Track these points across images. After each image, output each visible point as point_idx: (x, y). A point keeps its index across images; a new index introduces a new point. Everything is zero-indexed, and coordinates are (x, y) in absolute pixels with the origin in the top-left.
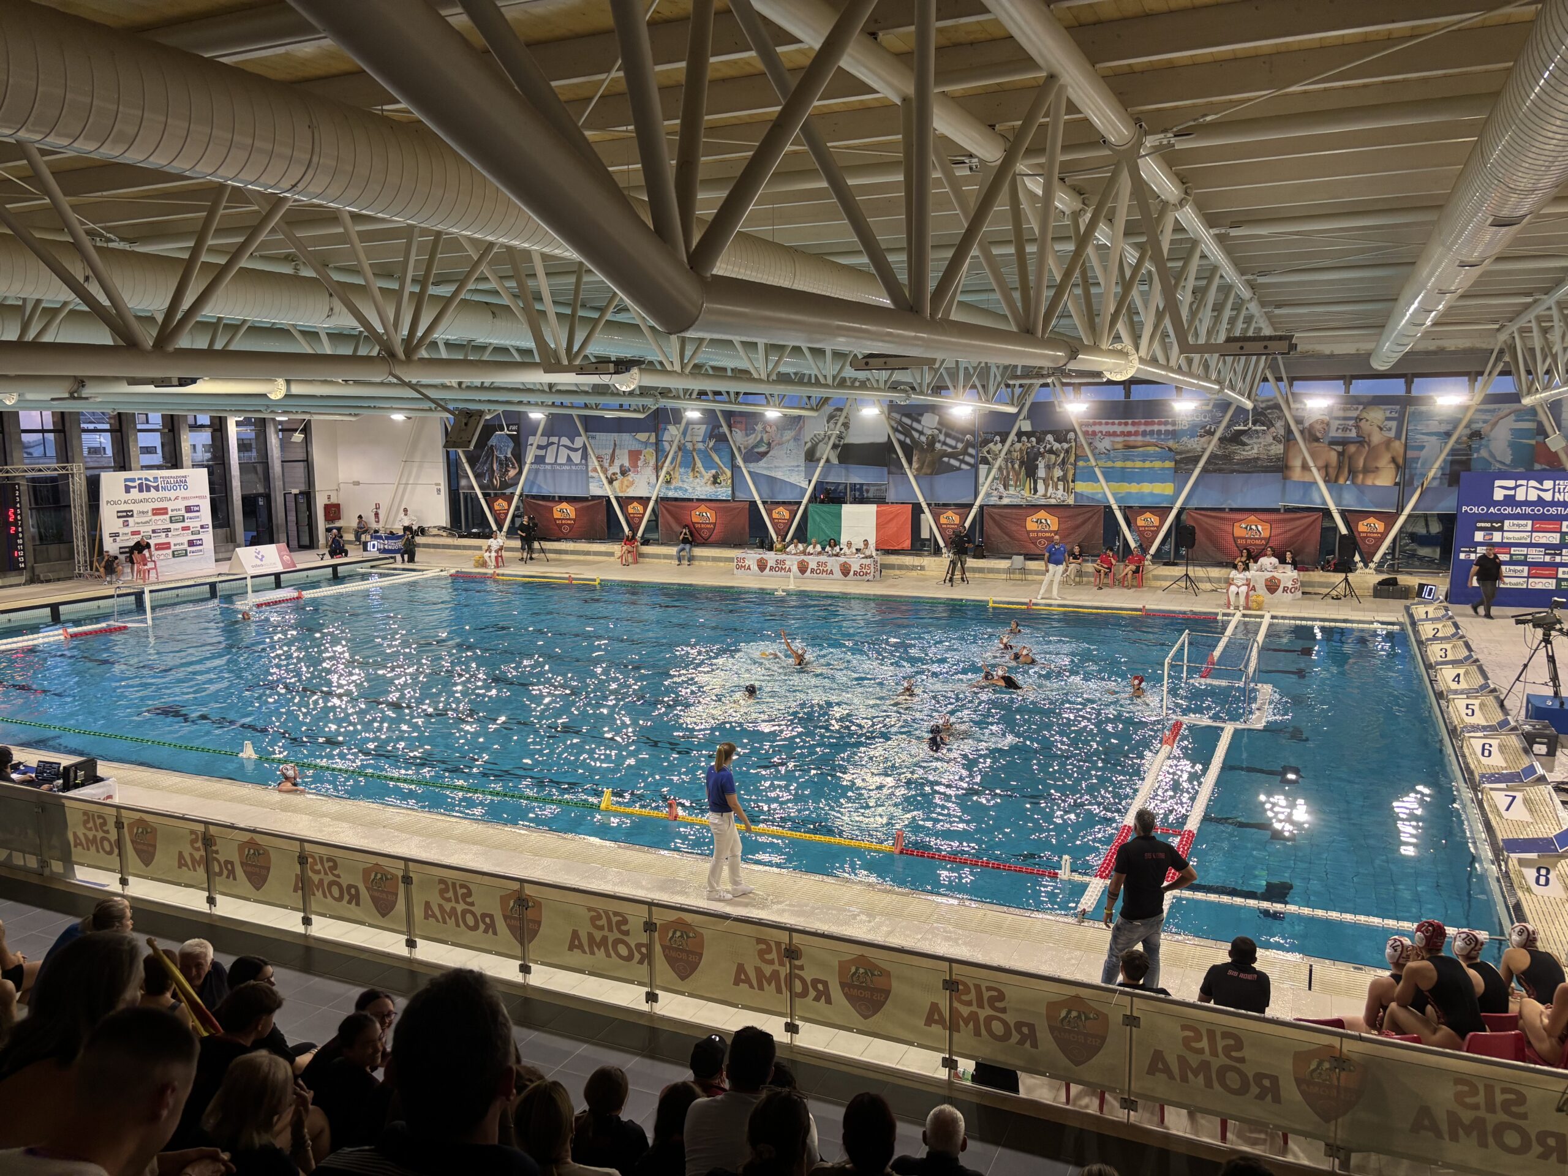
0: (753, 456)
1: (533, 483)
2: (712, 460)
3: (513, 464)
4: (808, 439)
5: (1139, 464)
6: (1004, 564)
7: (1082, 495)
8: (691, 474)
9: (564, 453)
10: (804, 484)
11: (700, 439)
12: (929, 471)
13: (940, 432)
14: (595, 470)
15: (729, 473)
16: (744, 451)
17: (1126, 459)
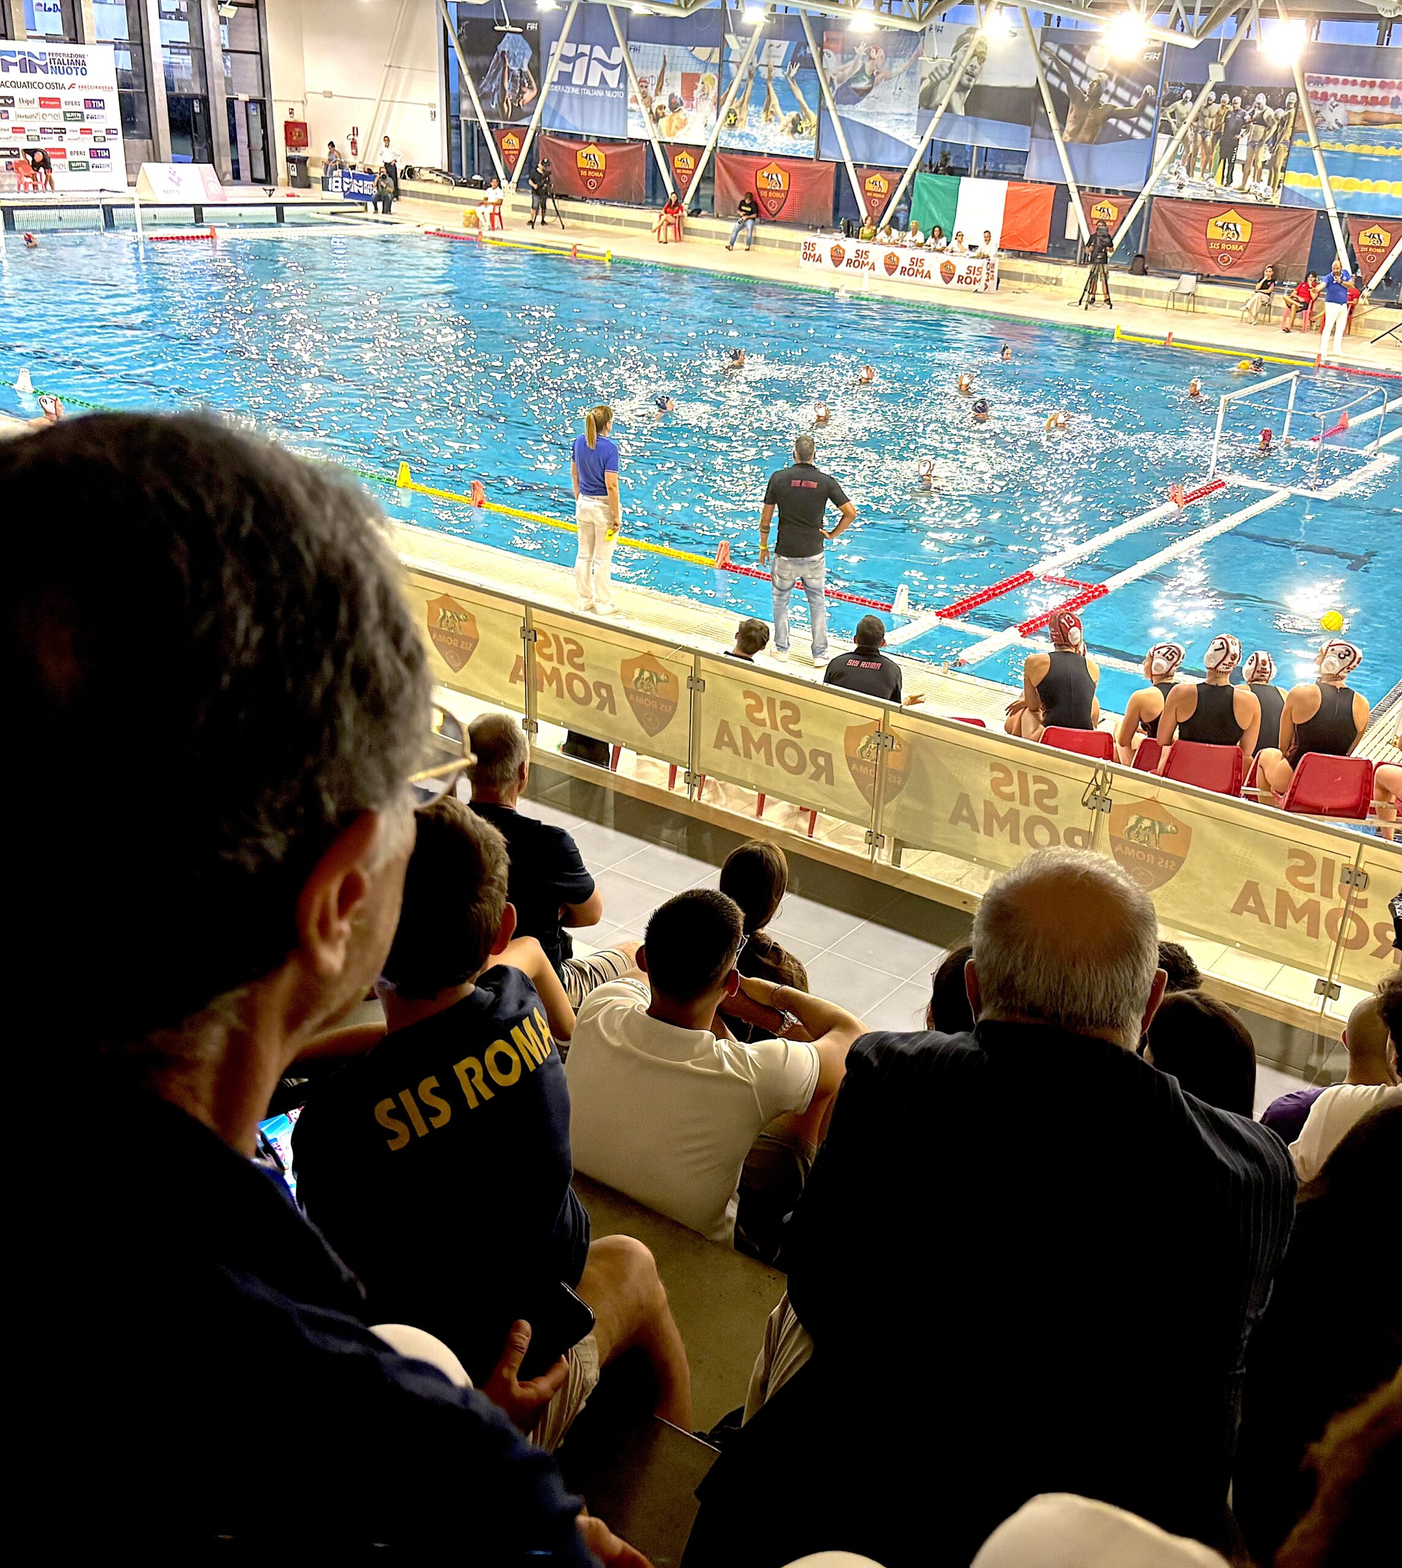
0: (849, 94)
1: (555, 113)
2: (793, 95)
3: (530, 83)
4: (925, 73)
5: (1379, 150)
6: (1166, 285)
7: (1293, 192)
8: (763, 115)
9: (597, 69)
10: (914, 143)
11: (779, 62)
12: (1087, 138)
13: (1111, 78)
14: (635, 100)
15: (814, 117)
16: (837, 86)
17: (1364, 140)
